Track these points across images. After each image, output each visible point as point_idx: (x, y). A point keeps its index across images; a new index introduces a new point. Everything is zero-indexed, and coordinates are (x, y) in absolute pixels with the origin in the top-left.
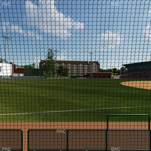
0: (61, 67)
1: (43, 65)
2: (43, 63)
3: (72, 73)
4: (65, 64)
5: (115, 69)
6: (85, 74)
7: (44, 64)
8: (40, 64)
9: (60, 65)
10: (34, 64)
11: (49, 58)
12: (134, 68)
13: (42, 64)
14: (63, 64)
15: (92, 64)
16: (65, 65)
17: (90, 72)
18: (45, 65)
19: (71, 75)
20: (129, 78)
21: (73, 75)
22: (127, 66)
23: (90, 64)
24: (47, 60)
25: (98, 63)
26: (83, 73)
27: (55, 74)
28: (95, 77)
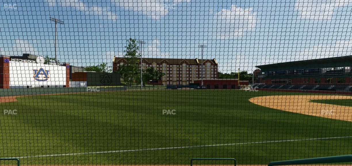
0: (151, 70)
1: (119, 67)
2: (119, 63)
3: (169, 81)
4: (157, 64)
5: (244, 73)
6: (191, 81)
7: (122, 64)
8: (115, 64)
9: (149, 66)
10: (103, 65)
11: (129, 53)
12: (276, 72)
13: (118, 65)
14: (154, 65)
15: (204, 64)
16: (158, 66)
17: (200, 79)
18: (123, 66)
19: (168, 84)
20: (267, 90)
21: (171, 83)
22: (264, 68)
23: (201, 65)
24: (126, 57)
25: (214, 62)
26: (189, 81)
27: (140, 83)
28: (208, 87)
